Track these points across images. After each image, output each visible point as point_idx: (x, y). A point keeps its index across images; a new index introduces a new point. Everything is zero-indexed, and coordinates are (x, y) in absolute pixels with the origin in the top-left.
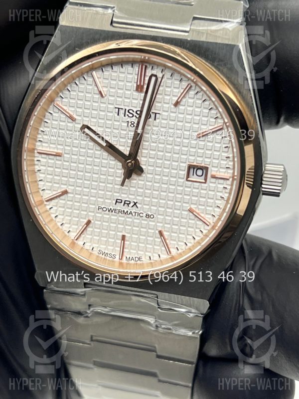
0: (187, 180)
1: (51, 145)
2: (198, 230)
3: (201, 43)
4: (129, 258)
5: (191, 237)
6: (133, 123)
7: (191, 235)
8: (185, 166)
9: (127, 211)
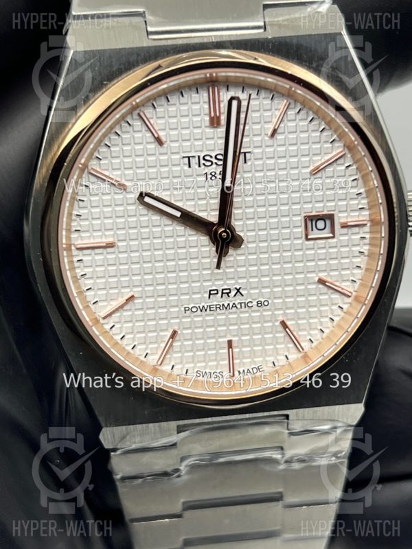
0: (307, 239)
1: (95, 234)
2: (335, 307)
3: (288, 40)
4: (244, 371)
5: (328, 319)
6: (213, 174)
7: (327, 316)
8: (299, 219)
9: (229, 304)
